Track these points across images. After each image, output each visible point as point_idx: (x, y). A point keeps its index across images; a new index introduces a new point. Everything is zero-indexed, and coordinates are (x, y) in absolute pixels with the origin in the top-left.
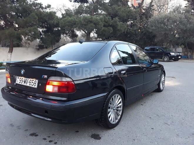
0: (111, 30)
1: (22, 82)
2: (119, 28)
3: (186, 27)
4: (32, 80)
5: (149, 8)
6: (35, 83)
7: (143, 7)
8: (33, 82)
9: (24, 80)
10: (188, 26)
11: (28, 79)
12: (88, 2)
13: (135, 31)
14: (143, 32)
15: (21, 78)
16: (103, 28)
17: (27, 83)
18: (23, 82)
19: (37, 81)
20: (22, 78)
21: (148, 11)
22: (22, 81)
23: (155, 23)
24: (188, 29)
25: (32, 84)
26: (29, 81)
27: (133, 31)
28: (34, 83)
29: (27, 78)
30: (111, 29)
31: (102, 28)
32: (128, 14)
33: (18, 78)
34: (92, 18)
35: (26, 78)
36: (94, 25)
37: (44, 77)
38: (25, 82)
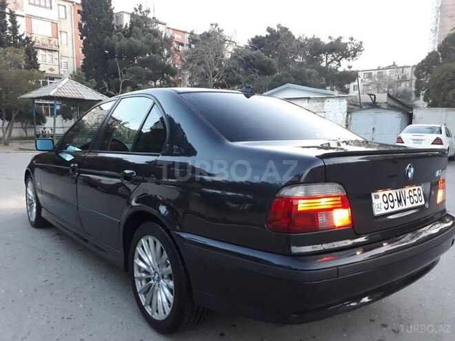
1: (392, 204)
4: (412, 189)
6: (420, 195)
8: (416, 192)
9: (395, 198)
11: (403, 190)
15: (384, 195)
17: (405, 201)
18: (396, 203)
19: (421, 188)
20: (387, 193)
22: (393, 201)
25: (415, 198)
26: (407, 195)
28: (418, 195)
29: (400, 190)
33: (377, 197)
35: (398, 191)
38: (400, 201)
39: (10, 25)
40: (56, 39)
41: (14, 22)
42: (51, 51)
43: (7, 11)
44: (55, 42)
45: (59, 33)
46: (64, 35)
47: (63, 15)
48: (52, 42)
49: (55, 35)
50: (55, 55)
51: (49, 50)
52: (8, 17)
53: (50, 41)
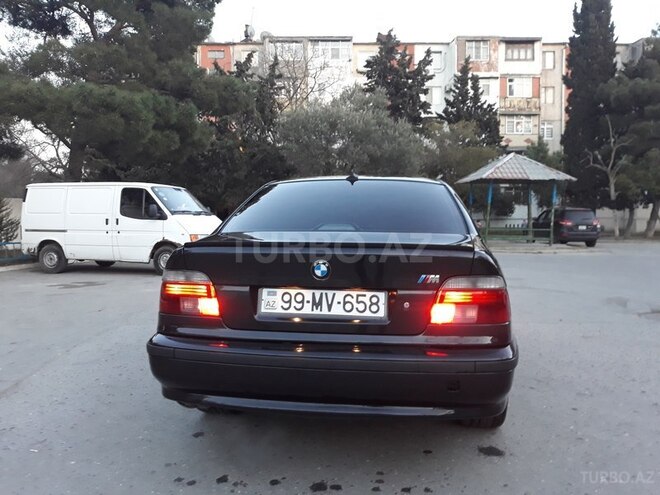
0: (174, 142)
1: (298, 306)
2: (197, 136)
3: (380, 147)
5: (267, 81)
6: (372, 304)
7: (251, 76)
9: (309, 299)
10: (386, 145)
11: (330, 292)
12: (70, 33)
13: (230, 149)
14: (254, 155)
16: (152, 133)
17: (330, 306)
18: (308, 305)
19: (382, 296)
21: (265, 89)
23: (297, 130)
24: (387, 155)
26: (339, 299)
27: (223, 151)
28: (368, 304)
30: (177, 138)
31: (148, 131)
32: (224, 93)
34: (114, 94)
36: (122, 120)
37: (426, 280)
38: (317, 305)
39: (471, 92)
40: (536, 100)
41: (475, 88)
42: (529, 116)
43: (470, 75)
44: (535, 103)
45: (543, 90)
46: (550, 91)
47: (549, 65)
48: (532, 104)
49: (536, 94)
50: (534, 121)
51: (526, 115)
52: (470, 83)
53: (528, 103)
